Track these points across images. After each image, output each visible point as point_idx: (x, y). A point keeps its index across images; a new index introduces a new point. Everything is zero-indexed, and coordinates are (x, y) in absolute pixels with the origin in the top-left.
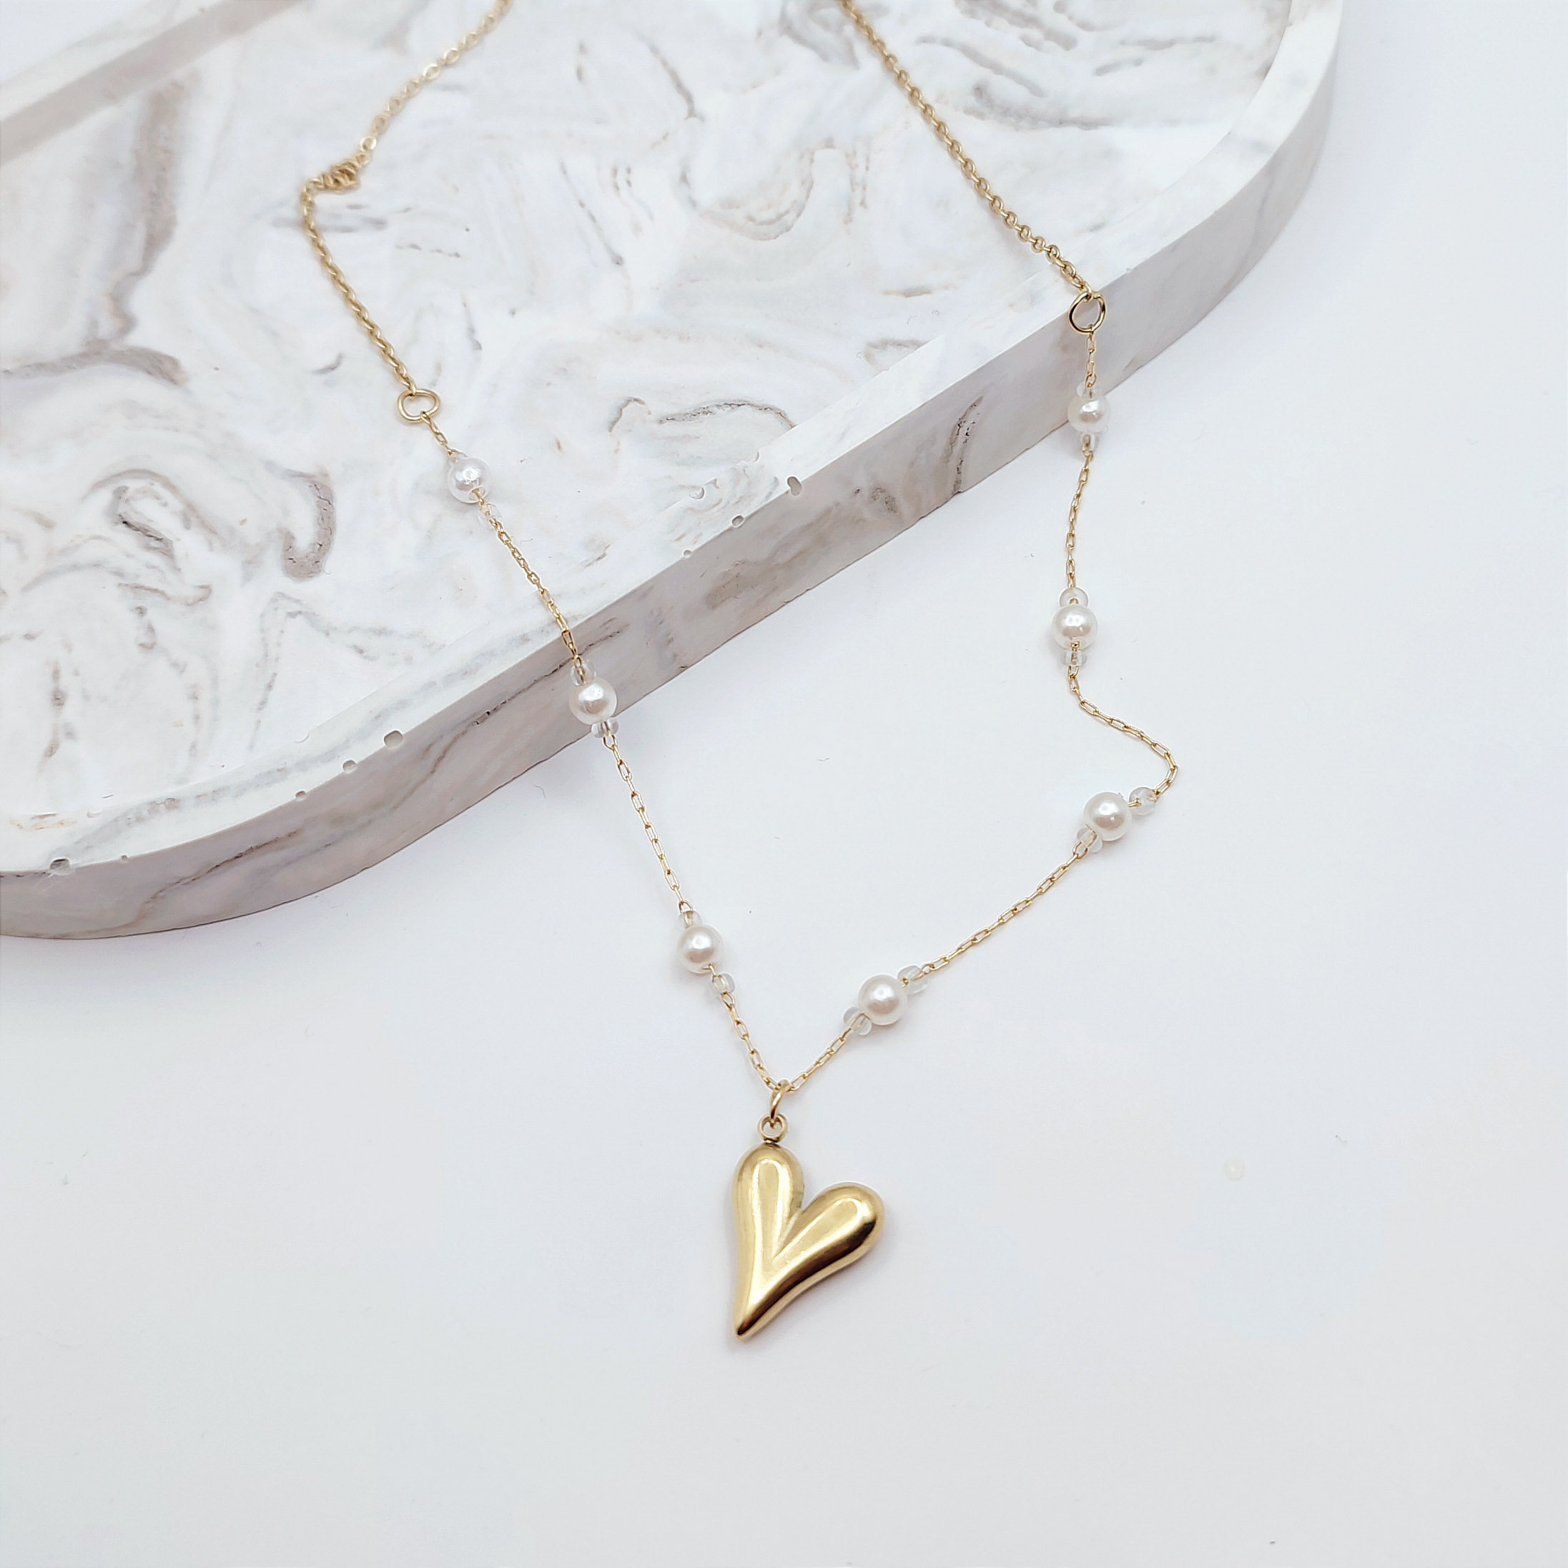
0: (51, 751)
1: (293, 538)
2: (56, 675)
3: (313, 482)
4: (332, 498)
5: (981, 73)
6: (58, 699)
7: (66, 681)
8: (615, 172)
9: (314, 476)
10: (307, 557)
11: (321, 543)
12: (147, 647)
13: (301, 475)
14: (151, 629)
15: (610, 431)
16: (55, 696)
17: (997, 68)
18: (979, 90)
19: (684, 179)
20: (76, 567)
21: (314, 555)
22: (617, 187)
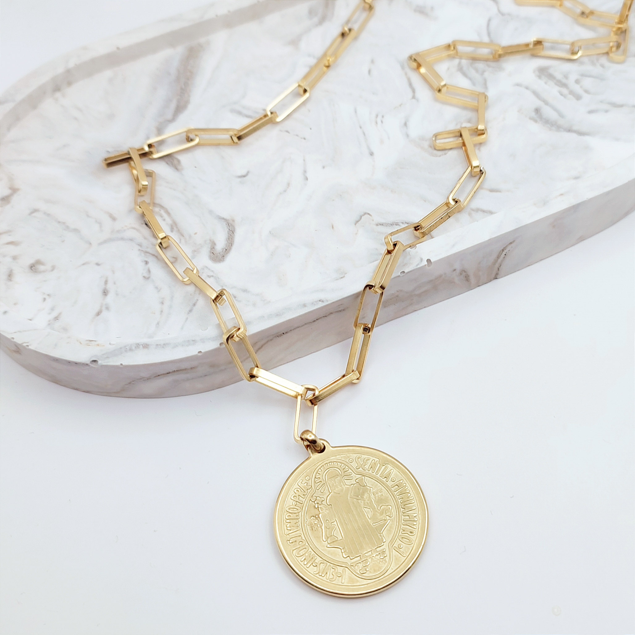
0: (98, 314)
1: (215, 244)
2: (106, 282)
3: (227, 223)
4: (234, 231)
5: (538, 103)
6: (105, 293)
7: (110, 286)
8: (377, 116)
9: (228, 220)
10: (219, 253)
11: (226, 248)
12: (146, 278)
13: (223, 219)
14: (149, 271)
15: (355, 224)
16: (104, 291)
17: (546, 103)
18: (537, 111)
19: (405, 124)
20: (122, 239)
21: (222, 253)
22: (377, 123)
